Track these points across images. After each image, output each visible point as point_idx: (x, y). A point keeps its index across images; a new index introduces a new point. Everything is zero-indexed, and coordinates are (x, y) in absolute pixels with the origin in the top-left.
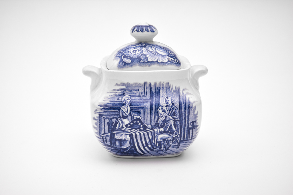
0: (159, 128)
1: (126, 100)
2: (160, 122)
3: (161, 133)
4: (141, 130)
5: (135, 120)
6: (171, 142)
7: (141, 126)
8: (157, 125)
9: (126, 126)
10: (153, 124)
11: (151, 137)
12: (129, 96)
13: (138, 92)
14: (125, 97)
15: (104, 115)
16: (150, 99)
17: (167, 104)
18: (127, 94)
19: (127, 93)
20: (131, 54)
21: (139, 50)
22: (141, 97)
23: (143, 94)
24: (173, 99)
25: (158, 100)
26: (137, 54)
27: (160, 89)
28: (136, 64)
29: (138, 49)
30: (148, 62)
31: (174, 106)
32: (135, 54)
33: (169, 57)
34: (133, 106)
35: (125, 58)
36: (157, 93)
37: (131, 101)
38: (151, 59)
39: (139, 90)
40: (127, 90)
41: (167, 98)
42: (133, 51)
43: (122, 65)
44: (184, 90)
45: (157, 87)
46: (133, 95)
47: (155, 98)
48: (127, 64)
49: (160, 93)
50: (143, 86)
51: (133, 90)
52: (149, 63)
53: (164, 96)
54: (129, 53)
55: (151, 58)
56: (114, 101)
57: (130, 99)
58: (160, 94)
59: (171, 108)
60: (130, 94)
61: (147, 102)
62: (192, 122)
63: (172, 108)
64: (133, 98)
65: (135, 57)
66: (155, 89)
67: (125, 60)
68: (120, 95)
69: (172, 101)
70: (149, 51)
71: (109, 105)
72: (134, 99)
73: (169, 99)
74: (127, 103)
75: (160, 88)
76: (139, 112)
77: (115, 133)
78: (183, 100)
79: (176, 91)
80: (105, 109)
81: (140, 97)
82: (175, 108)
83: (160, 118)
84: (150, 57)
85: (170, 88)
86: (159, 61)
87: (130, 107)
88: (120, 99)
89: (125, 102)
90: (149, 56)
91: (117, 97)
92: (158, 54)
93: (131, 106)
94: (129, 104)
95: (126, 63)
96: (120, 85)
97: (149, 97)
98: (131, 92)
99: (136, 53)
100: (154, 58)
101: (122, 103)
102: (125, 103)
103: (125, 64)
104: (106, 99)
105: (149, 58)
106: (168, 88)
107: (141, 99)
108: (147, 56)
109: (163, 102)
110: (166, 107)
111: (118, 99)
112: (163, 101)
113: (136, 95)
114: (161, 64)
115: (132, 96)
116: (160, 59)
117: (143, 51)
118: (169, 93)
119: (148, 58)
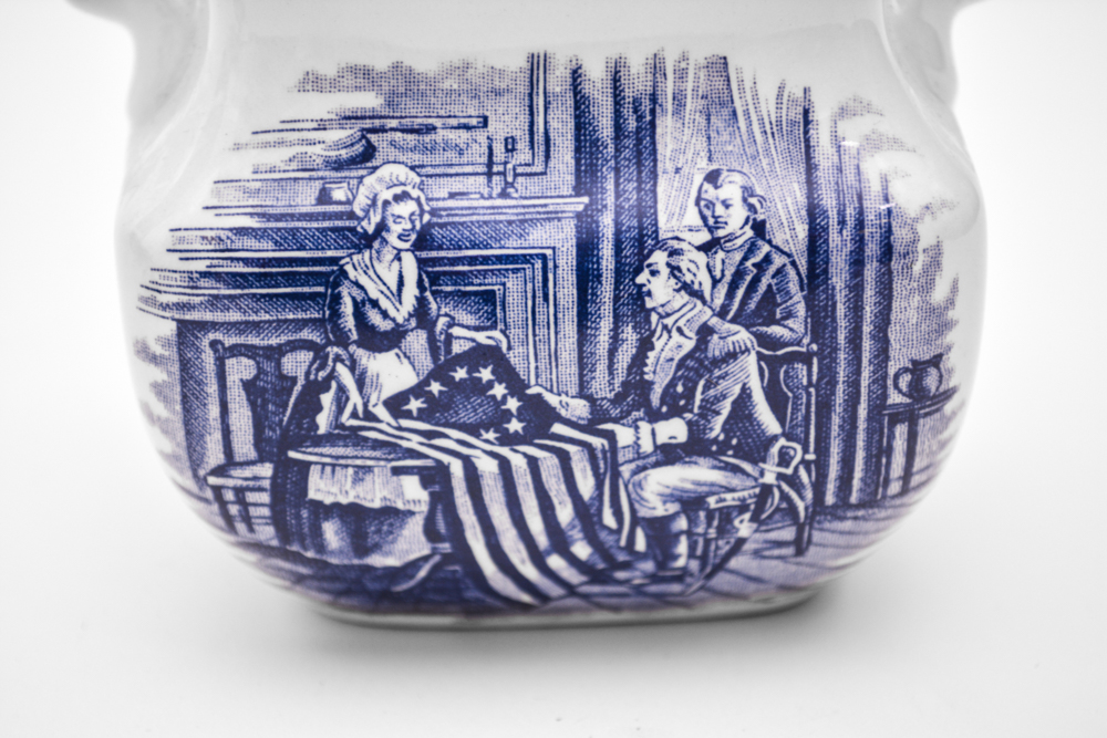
0: (654, 416)
1: (386, 203)
2: (659, 374)
3: (669, 454)
4: (508, 439)
5: (460, 360)
6: (747, 516)
7: (513, 404)
8: (635, 397)
9: (396, 405)
10: (601, 386)
11: (586, 486)
12: (413, 168)
13: (481, 136)
14: (380, 180)
15: (214, 326)
16: (578, 190)
17: (711, 230)
18: (393, 154)
19: (393, 144)
22: (504, 174)
23: (523, 155)
24: (759, 191)
25: (639, 200)
27: (653, 112)
31: (766, 248)
34: (440, 248)
36: (630, 143)
37: (422, 212)
39: (485, 122)
40: (394, 123)
41: (713, 178)
44: (843, 112)
45: (629, 93)
46: (438, 158)
47: (617, 184)
49: (653, 143)
50: (523, 89)
51: (437, 123)
53: (685, 170)
56: (292, 217)
57: (415, 193)
58: (654, 152)
59: (745, 258)
60: (416, 158)
61: (553, 217)
62: (906, 370)
63: (749, 264)
64: (440, 189)
66: (617, 114)
68: (339, 165)
69: (752, 208)
71: (252, 243)
72: (452, 196)
73: (731, 190)
74: (396, 229)
75: (654, 99)
76: (488, 297)
77: (308, 464)
78: (838, 192)
79: (779, 123)
80: (217, 276)
81: (496, 179)
82: (778, 260)
83: (658, 345)
85: (738, 104)
87: (421, 263)
88: (339, 194)
89: (376, 218)
91: (318, 185)
93: (424, 255)
94: (413, 237)
96: (334, 85)
97: (571, 179)
98: (427, 138)
101: (353, 230)
102: (382, 227)
104: (231, 197)
106: (722, 104)
107: (504, 195)
109: (682, 215)
110: (701, 258)
111: (324, 197)
112: (683, 209)
113: (465, 159)
115: (430, 171)
118: (725, 137)
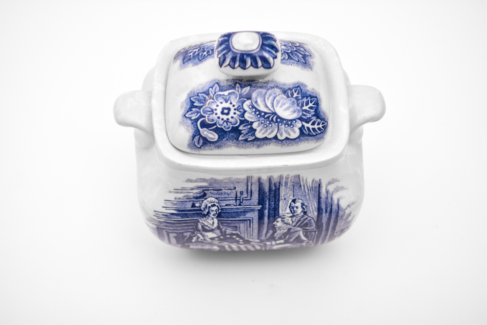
1: (209, 207)
2: (278, 235)
7: (241, 240)
8: (271, 239)
10: (263, 238)
12: (216, 198)
13: (234, 191)
14: (208, 201)
15: (166, 229)
16: (259, 204)
17: (292, 213)
18: (211, 195)
19: (211, 193)
20: (219, 118)
21: (236, 107)
22: (240, 200)
23: (245, 195)
24: (306, 204)
25: (275, 207)
26: (231, 120)
27: (279, 186)
28: (230, 143)
29: (234, 106)
30: (257, 139)
31: (306, 217)
32: (228, 119)
33: (304, 123)
34: (223, 218)
35: (205, 129)
36: (273, 192)
37: (219, 209)
38: (263, 134)
39: (235, 188)
40: (211, 189)
41: (294, 201)
42: (224, 109)
43: (199, 143)
44: (329, 183)
45: (273, 182)
46: (223, 196)
47: (269, 203)
48: (210, 142)
49: (279, 192)
50: (246, 181)
51: (223, 188)
52: (259, 143)
53: (287, 199)
54: (214, 117)
55: (263, 131)
56: (185, 211)
57: (217, 204)
58: (279, 194)
59: (301, 218)
60: (217, 196)
61: (253, 210)
63: (302, 219)
64: (223, 204)
65: (227, 126)
66: (270, 186)
67: (205, 133)
68: (197, 198)
69: (303, 208)
70: (259, 111)
71: (175, 217)
72: (226, 205)
73: (298, 204)
74: (212, 213)
75: (280, 183)
76: (236, 227)
78: (326, 204)
79: (312, 187)
80: (167, 223)
81: (238, 201)
82: (309, 218)
83: (278, 232)
84: (260, 128)
85: (302, 184)
86: (279, 137)
87: (218, 220)
88: (197, 205)
89: (207, 211)
90: (259, 126)
91: (192, 202)
92: (279, 120)
93: (219, 219)
94: (217, 215)
95: (207, 140)
96: (196, 181)
97: (257, 201)
98: (220, 192)
99: (229, 117)
100: (269, 131)
101: (201, 213)
102: (208, 213)
103: (206, 142)
104: (169, 205)
105: (258, 129)
106: (297, 184)
107: (240, 205)
108: (255, 126)
109: (285, 210)
110: (290, 219)
111: (193, 206)
112: (286, 209)
113: (230, 196)
114: (284, 142)
115: (221, 199)
116: (283, 131)
117: (245, 111)
118: (298, 191)
119: (255, 130)
